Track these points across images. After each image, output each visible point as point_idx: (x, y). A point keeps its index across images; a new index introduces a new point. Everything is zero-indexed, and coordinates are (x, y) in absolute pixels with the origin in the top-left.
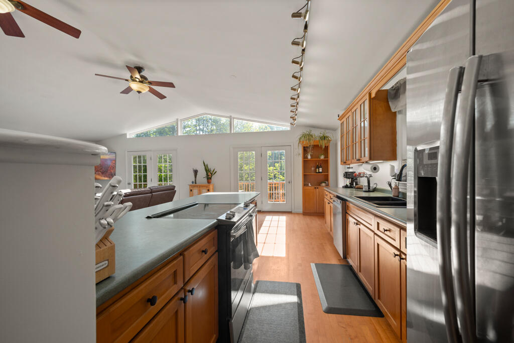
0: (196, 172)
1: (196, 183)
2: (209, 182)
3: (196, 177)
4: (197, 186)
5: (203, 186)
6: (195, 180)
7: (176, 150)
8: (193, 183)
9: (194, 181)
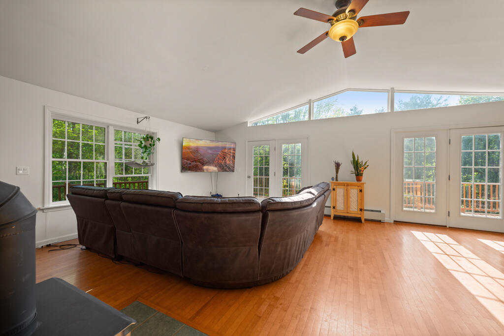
0: (338, 166)
1: (337, 180)
2: (359, 180)
3: (337, 172)
4: (340, 184)
5: (352, 185)
6: (337, 176)
7: (308, 138)
8: (333, 179)
9: (335, 177)
